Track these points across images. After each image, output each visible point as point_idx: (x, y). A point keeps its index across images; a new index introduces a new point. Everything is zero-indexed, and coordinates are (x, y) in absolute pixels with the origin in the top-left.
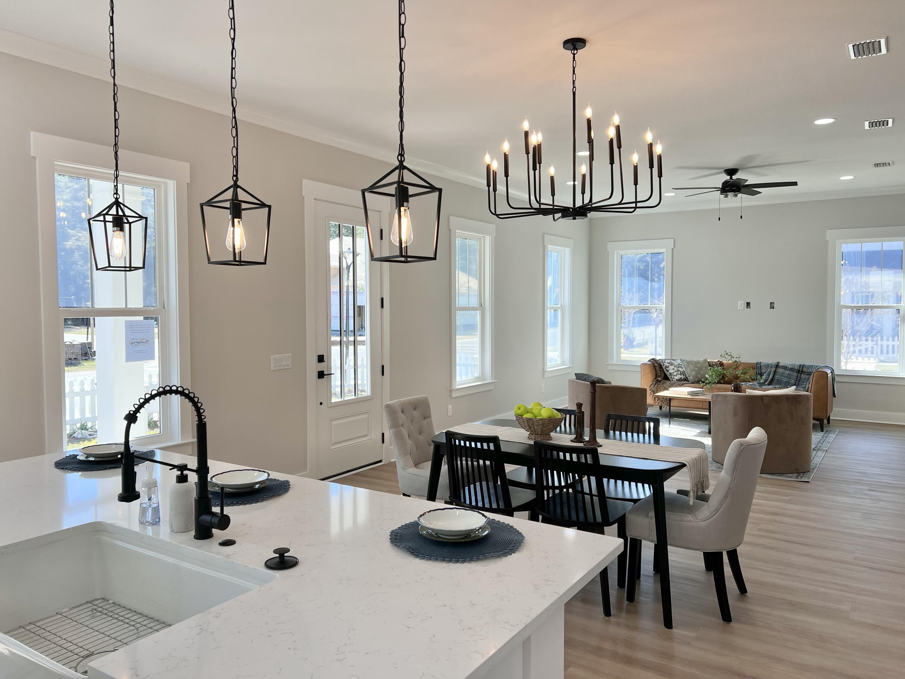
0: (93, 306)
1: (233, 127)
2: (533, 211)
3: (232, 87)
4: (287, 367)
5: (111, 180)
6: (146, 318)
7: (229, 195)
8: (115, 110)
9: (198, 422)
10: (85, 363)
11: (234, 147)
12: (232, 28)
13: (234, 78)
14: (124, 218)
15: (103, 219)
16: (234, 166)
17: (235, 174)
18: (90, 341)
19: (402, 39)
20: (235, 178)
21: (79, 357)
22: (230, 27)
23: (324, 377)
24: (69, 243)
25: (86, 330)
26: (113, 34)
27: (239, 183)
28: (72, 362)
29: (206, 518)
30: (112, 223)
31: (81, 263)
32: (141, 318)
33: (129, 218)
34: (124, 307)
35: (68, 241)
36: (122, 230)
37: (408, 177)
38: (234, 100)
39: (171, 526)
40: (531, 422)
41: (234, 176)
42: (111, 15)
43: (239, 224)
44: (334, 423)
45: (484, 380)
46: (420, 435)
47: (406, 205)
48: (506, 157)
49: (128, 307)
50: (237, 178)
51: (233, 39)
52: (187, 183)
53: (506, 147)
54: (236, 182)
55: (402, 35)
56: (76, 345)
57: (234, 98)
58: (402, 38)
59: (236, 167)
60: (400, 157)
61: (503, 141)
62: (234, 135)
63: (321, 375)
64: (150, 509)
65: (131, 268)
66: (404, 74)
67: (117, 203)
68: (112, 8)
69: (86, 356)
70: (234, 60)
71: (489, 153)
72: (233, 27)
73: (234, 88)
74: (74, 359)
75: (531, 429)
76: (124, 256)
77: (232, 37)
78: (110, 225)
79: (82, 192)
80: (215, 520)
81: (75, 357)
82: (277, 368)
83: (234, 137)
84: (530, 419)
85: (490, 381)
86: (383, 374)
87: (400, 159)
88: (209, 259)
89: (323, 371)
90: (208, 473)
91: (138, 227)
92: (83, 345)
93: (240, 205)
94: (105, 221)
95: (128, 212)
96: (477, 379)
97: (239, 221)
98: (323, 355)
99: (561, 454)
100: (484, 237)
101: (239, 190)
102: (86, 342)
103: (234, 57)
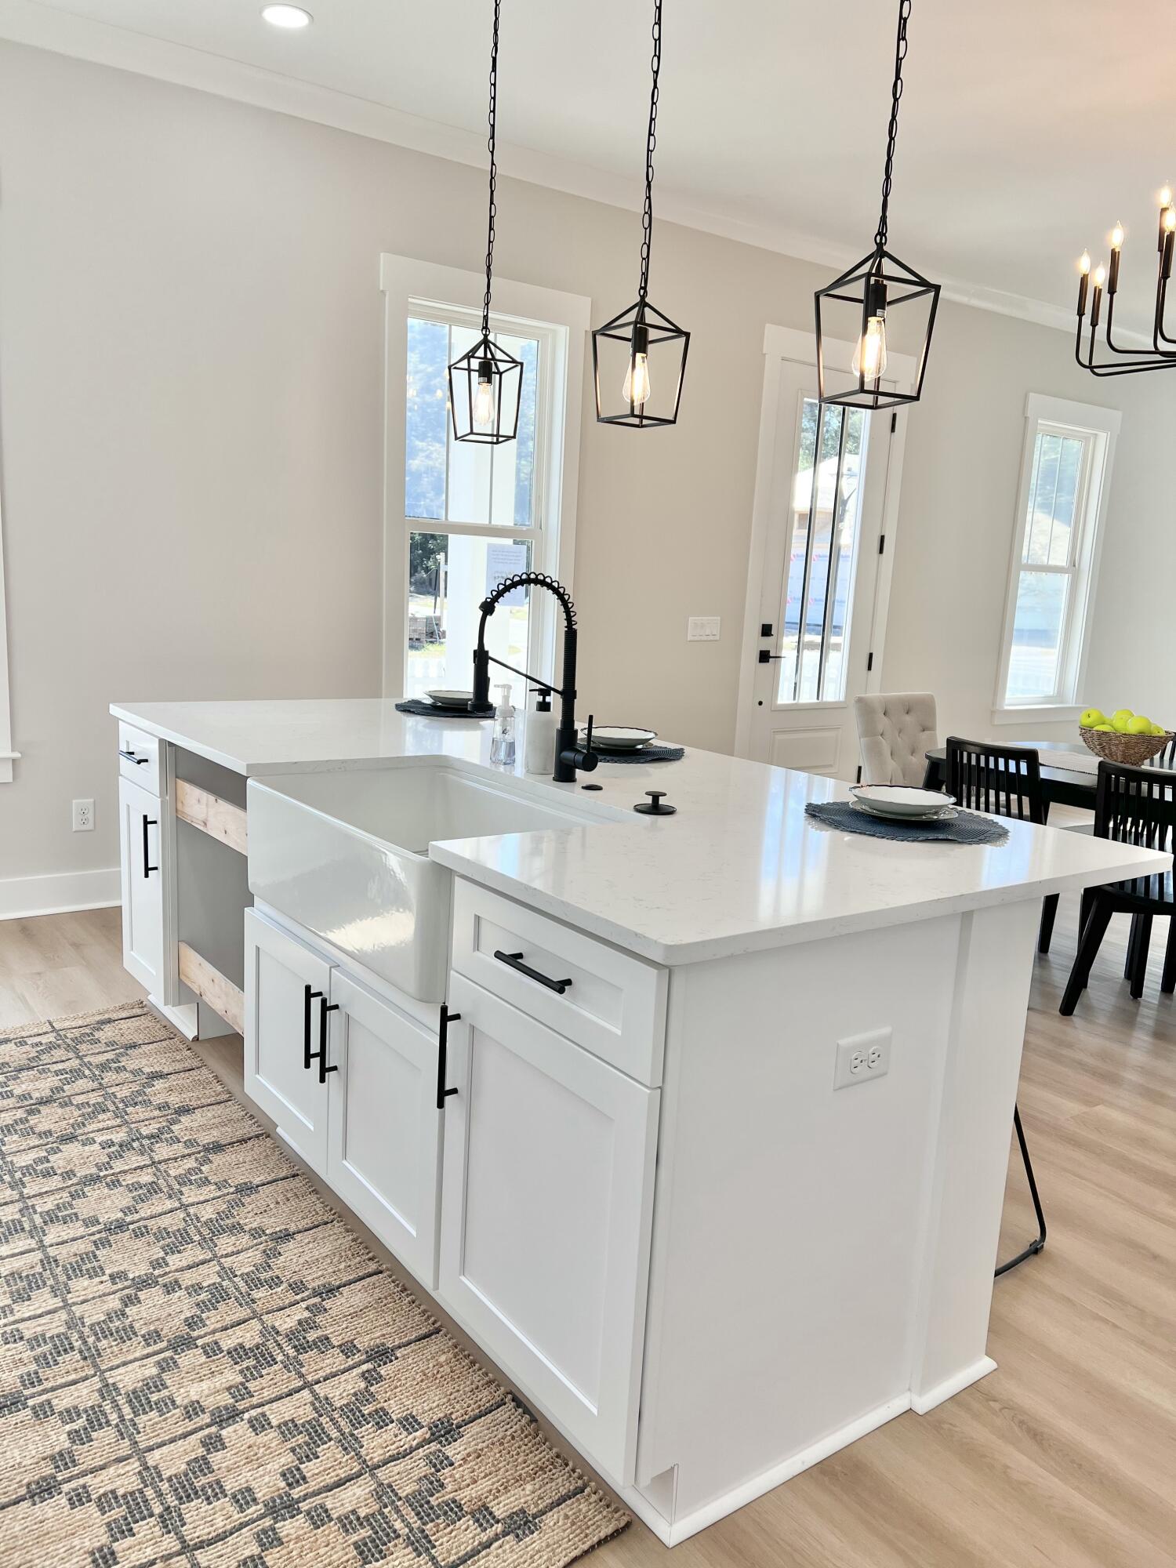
0: (446, 519)
1: (646, 213)
2: (1158, 357)
3: (648, 150)
4: (711, 638)
5: (478, 326)
6: (516, 543)
7: (632, 316)
8: (492, 203)
9: (566, 629)
10: (430, 647)
11: (645, 243)
12: (655, 55)
13: (653, 135)
14: (492, 362)
15: (466, 367)
16: (643, 274)
17: (643, 285)
18: (438, 614)
19: (902, 43)
20: (642, 292)
21: (423, 638)
22: (653, 54)
23: (768, 662)
24: (416, 462)
25: (433, 601)
26: (494, 85)
27: (647, 300)
28: (415, 643)
29: (568, 755)
30: (477, 373)
31: (431, 495)
32: (510, 542)
33: (499, 363)
34: (487, 523)
35: (413, 459)
36: (489, 381)
37: (889, 269)
38: (650, 169)
39: (527, 763)
40: (1104, 738)
41: (641, 288)
42: (494, 55)
43: (644, 362)
44: (779, 737)
45: (1061, 703)
46: (912, 755)
47: (881, 313)
48: (1114, 256)
49: (493, 523)
50: (646, 292)
51: (656, 72)
52: (586, 331)
53: (1116, 238)
54: (643, 298)
55: (901, 37)
56: (420, 619)
57: (651, 166)
58: (901, 41)
59: (645, 276)
60: (878, 238)
61: (1112, 226)
62: (646, 225)
63: (764, 657)
64: (504, 744)
65: (497, 438)
66: (899, 100)
67: (486, 342)
68: (496, 45)
69: (431, 637)
70: (654, 106)
71: (1088, 254)
72: (657, 54)
73: (652, 151)
74: (417, 639)
75: (1104, 751)
76: (491, 420)
77: (655, 69)
78: (475, 375)
79: (438, 379)
80: (579, 758)
81: (417, 637)
82: (696, 638)
83: (646, 229)
84: (1105, 733)
85: (1074, 705)
86: (870, 668)
87: (878, 241)
88: (598, 415)
89: (769, 651)
90: (575, 698)
91: (511, 379)
92: (428, 620)
93: (646, 332)
94: (469, 370)
95: (499, 355)
96: (1048, 699)
97: (643, 358)
98: (771, 625)
99: (1145, 786)
100: (1096, 435)
101: (647, 309)
102: (432, 614)
103: (655, 101)
